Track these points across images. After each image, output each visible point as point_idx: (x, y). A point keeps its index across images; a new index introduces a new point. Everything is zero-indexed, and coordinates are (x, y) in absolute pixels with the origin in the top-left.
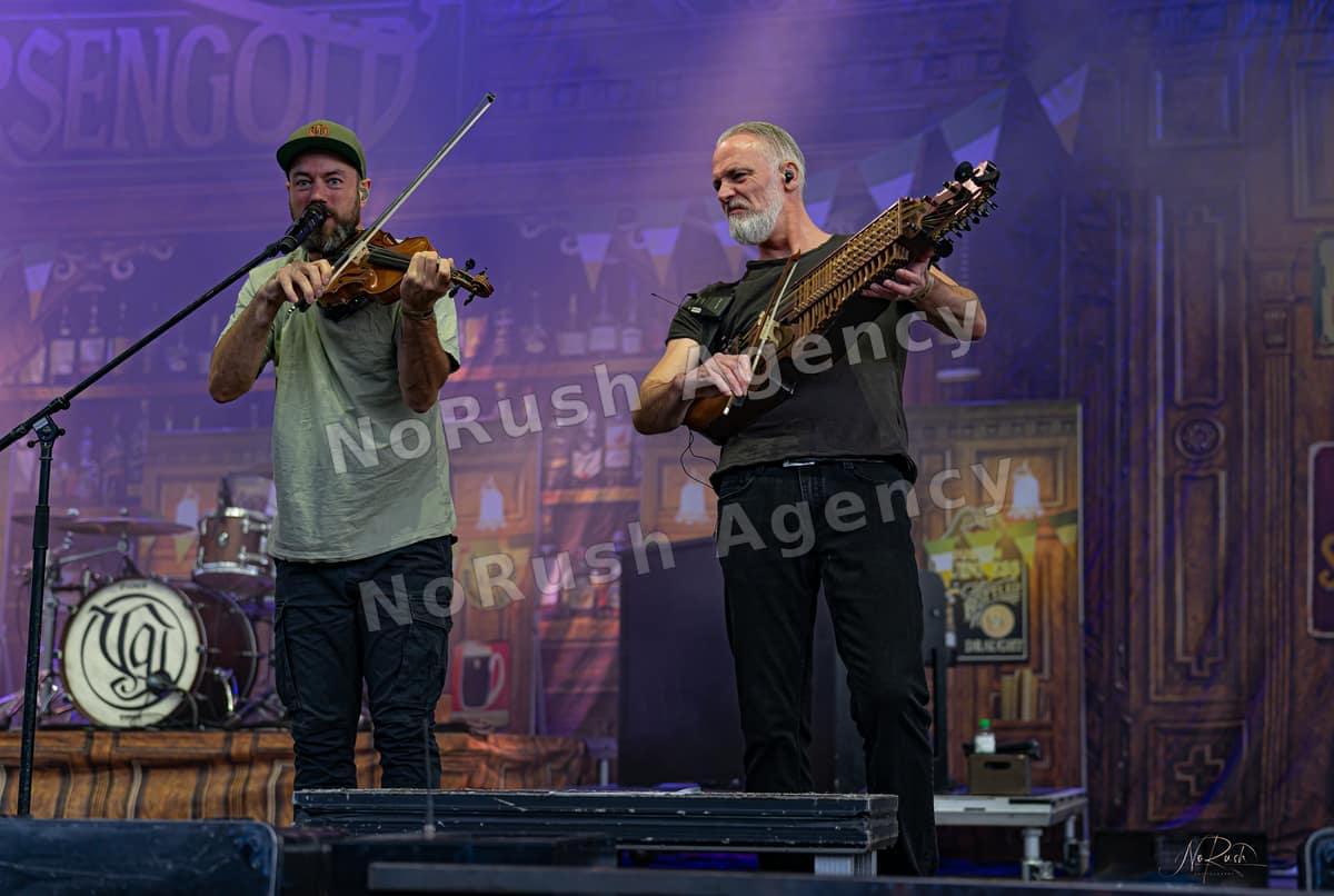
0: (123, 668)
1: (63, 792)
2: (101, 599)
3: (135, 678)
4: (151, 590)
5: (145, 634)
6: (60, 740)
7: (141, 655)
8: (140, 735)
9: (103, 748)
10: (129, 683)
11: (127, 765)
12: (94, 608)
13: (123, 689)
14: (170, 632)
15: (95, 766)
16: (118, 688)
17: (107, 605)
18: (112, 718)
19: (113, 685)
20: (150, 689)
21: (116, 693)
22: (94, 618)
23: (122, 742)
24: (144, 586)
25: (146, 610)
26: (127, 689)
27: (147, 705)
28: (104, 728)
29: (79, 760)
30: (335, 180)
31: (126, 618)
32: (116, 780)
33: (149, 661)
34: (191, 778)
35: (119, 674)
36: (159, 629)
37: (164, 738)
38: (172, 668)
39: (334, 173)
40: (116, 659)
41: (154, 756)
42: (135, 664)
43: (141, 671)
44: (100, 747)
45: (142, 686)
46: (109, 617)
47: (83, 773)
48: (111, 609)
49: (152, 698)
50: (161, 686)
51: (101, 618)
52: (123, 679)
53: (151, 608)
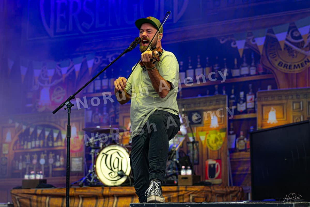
0: (111, 170)
1: (96, 204)
2: (105, 151)
3: (115, 172)
4: (117, 148)
5: (117, 160)
6: (95, 189)
7: (116, 166)
8: (116, 188)
9: (107, 192)
10: (113, 173)
11: (113, 196)
12: (103, 153)
13: (112, 175)
14: (123, 159)
15: (105, 197)
16: (110, 175)
17: (106, 152)
18: (109, 183)
19: (109, 174)
20: (119, 175)
22: (103, 156)
23: (111, 190)
24: (116, 146)
25: (117, 153)
27: (118, 180)
28: (107, 186)
29: (100, 195)
30: (149, 32)
31: (111, 155)
32: (110, 200)
33: (118, 167)
34: (129, 200)
35: (111, 171)
36: (120, 158)
37: (122, 188)
38: (124, 170)
39: (149, 30)
40: (110, 167)
41: (120, 193)
42: (115, 168)
43: (116, 170)
44: (106, 191)
45: (116, 174)
46: (107, 155)
47: (102, 198)
48: (107, 153)
49: (119, 177)
50: (121, 175)
51: (105, 156)
52: (111, 173)
53: (118, 152)
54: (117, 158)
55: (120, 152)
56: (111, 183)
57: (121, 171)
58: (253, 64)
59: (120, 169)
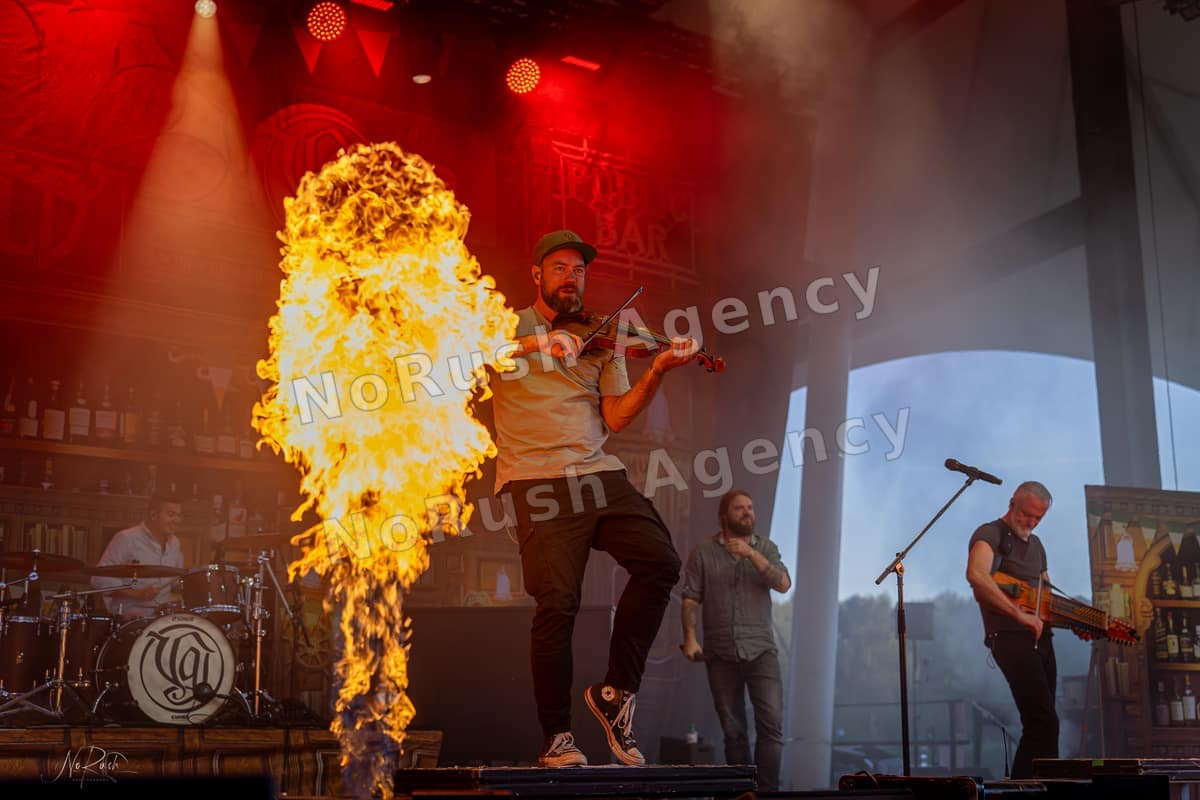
0: (174, 680)
2: (157, 627)
3: (184, 688)
4: (195, 622)
5: (192, 655)
7: (188, 671)
10: (179, 692)
11: (211, 753)
12: (151, 634)
13: (174, 695)
14: (211, 655)
15: (185, 754)
16: (170, 695)
17: (163, 632)
18: (166, 717)
19: (166, 693)
21: (169, 699)
22: (152, 641)
23: (207, 737)
24: (192, 619)
25: (192, 637)
26: (177, 697)
27: (194, 709)
29: (174, 750)
31: (177, 642)
32: (199, 765)
33: (194, 675)
34: (257, 763)
35: (172, 685)
36: (203, 652)
38: (213, 681)
40: (168, 672)
41: (235, 746)
42: (184, 678)
43: (189, 683)
44: (191, 740)
45: (190, 693)
46: (164, 641)
48: (164, 635)
49: (197, 703)
50: (203, 694)
51: (157, 641)
52: (174, 688)
53: (197, 636)
54: (193, 649)
55: (202, 635)
56: (172, 717)
57: (205, 684)
59: (200, 680)
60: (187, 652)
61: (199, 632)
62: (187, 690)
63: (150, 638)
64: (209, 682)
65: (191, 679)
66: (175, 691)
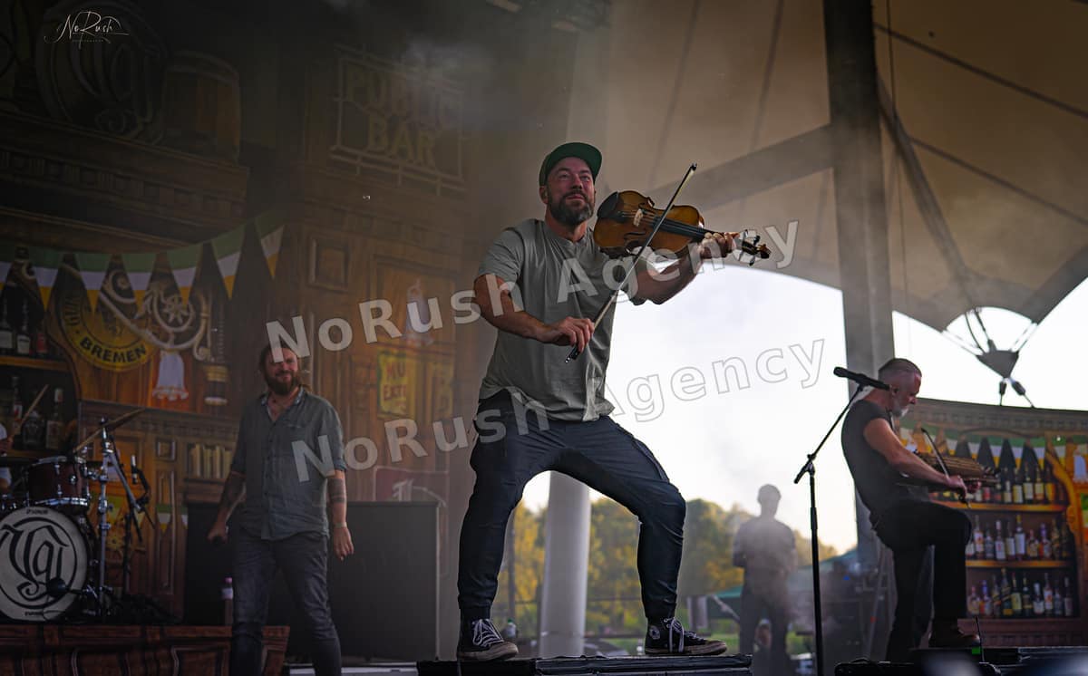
0: (28, 575)
2: (11, 520)
3: (37, 584)
4: (51, 515)
5: (46, 549)
6: (17, 632)
7: (42, 566)
8: (78, 627)
9: (53, 638)
10: (32, 588)
12: (6, 527)
13: (28, 591)
14: (65, 548)
16: (24, 591)
17: (17, 525)
18: (18, 613)
19: (20, 588)
20: (49, 593)
21: (22, 595)
22: (7, 534)
23: (66, 633)
24: (46, 512)
25: (45, 530)
26: (31, 592)
27: (47, 605)
30: (586, 177)
31: (31, 535)
33: (48, 570)
35: (26, 580)
36: (57, 546)
37: (95, 630)
40: (23, 570)
41: (94, 643)
42: (38, 573)
43: (42, 578)
44: (50, 637)
45: (43, 589)
46: (18, 535)
48: (19, 529)
49: (51, 599)
51: (11, 535)
52: (27, 584)
53: (50, 528)
54: (47, 543)
55: (56, 529)
56: (26, 613)
58: (24, 328)
59: (53, 575)
60: (41, 546)
61: (53, 525)
62: (40, 585)
63: (4, 531)
64: (62, 577)
65: (45, 574)
66: (29, 587)
